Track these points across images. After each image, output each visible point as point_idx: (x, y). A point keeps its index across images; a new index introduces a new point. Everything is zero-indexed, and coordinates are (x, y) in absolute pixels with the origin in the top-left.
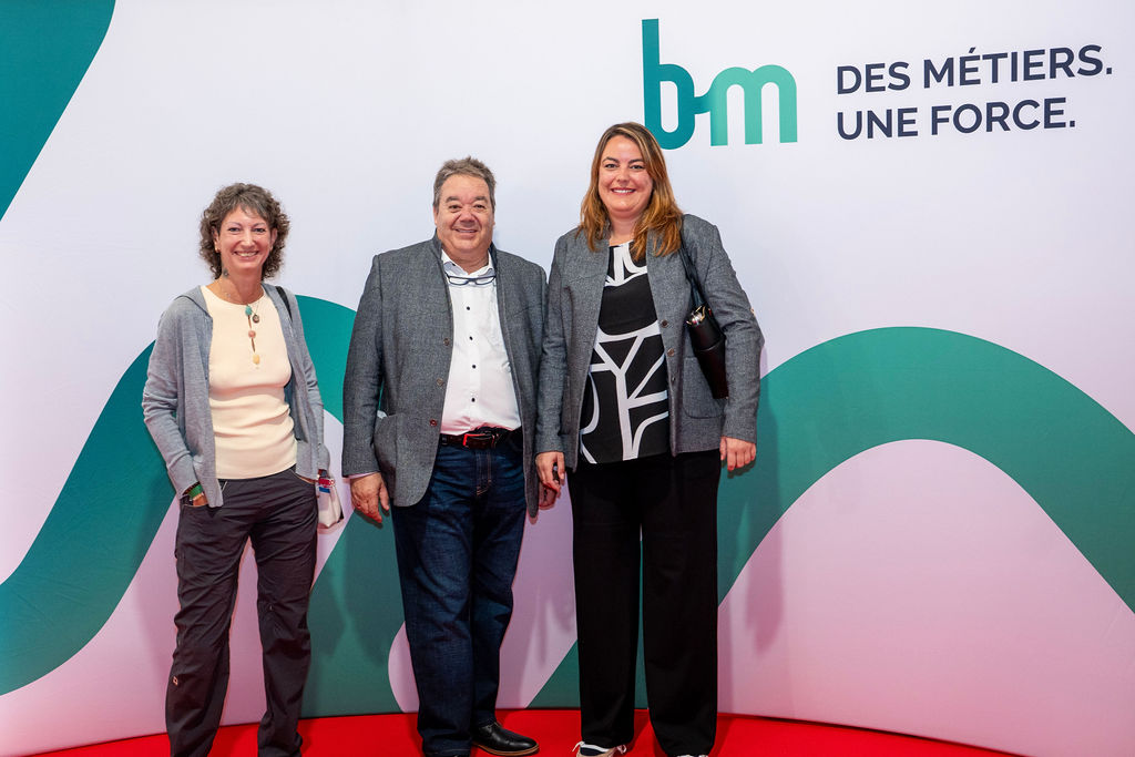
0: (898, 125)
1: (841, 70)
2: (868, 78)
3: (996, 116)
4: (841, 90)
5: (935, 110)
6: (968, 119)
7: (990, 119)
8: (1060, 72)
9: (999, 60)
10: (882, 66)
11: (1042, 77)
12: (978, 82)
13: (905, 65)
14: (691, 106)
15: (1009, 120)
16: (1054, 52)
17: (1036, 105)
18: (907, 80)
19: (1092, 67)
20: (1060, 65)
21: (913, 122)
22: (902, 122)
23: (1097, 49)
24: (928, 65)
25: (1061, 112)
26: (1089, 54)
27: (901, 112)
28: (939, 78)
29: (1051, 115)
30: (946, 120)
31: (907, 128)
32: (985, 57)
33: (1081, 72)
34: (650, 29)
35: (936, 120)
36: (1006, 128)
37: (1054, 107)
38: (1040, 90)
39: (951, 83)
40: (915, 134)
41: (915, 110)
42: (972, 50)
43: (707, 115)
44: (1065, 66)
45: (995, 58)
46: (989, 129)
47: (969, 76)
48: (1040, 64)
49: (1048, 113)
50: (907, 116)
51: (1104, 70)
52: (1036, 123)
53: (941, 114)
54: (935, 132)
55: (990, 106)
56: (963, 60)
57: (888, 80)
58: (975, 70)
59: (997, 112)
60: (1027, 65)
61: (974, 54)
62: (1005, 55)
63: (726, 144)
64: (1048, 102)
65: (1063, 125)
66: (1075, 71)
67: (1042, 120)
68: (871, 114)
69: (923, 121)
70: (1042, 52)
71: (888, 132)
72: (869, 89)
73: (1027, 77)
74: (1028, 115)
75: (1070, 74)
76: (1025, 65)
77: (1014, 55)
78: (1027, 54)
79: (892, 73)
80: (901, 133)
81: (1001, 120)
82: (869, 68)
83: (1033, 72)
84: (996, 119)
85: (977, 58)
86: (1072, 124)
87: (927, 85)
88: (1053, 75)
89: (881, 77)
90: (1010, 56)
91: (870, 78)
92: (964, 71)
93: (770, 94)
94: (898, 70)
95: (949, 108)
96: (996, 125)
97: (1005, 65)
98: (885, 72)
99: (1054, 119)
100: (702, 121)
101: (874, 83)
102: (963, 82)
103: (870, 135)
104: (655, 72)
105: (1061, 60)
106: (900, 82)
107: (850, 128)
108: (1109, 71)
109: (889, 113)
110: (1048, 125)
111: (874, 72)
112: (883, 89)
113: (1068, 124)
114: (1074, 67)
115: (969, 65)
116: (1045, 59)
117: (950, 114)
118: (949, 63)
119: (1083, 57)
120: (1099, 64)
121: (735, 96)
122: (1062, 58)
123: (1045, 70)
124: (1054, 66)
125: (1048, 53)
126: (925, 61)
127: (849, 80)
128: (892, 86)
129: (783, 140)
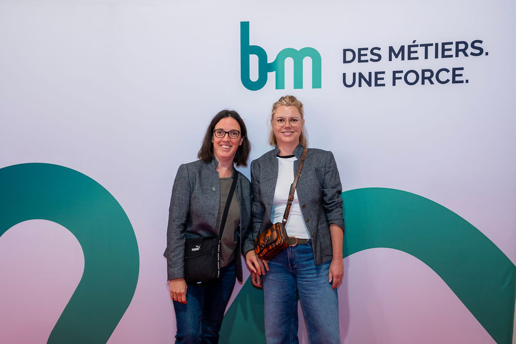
0: (374, 80)
1: (345, 51)
3: (426, 77)
4: (345, 62)
5: (394, 73)
6: (412, 78)
7: (424, 78)
8: (461, 53)
9: (429, 47)
10: (367, 49)
11: (451, 56)
12: (417, 58)
13: (379, 49)
14: (265, 67)
15: (434, 79)
16: (458, 43)
17: (448, 71)
18: (380, 56)
19: (478, 51)
20: (461, 50)
21: (383, 79)
22: (377, 79)
23: (481, 42)
24: (391, 49)
25: (461, 75)
26: (476, 45)
27: (376, 73)
28: (397, 56)
29: (456, 76)
30: (400, 78)
31: (379, 82)
32: (421, 45)
33: (472, 54)
34: (245, 27)
35: (395, 79)
36: (432, 83)
37: (457, 72)
38: (450, 63)
39: (403, 59)
40: (384, 85)
41: (384, 73)
42: (414, 42)
43: (274, 73)
44: (464, 51)
45: (426, 46)
46: (423, 83)
47: (413, 55)
48: (450, 50)
49: (454, 75)
50: (379, 76)
51: (484, 53)
52: (448, 81)
53: (397, 75)
54: (394, 84)
55: (424, 71)
56: (410, 47)
57: (370, 56)
58: (416, 52)
59: (427, 74)
60: (444, 50)
61: (415, 44)
62: (432, 45)
63: (284, 89)
64: (454, 70)
65: (462, 82)
66: (469, 53)
67: (451, 79)
68: (361, 75)
69: (388, 78)
70: (451, 43)
71: (369, 84)
72: (360, 61)
73: (443, 56)
74: (443, 76)
75: (466, 55)
76: (442, 50)
77: (437, 45)
78: (443, 44)
79: (372, 53)
80: (376, 85)
81: (429, 79)
82: (360, 50)
83: (446, 53)
84: (427, 78)
85: (417, 46)
86: (467, 81)
87: (390, 59)
88: (457, 55)
89: (366, 55)
90: (434, 45)
91: (360, 55)
92: (410, 52)
93: (307, 62)
94: (375, 51)
95: (401, 72)
96: (427, 81)
97: (431, 50)
98: (368, 52)
99: (457, 79)
100: (271, 76)
101: (363, 58)
102: (410, 58)
103: (360, 85)
104: (247, 49)
105: (461, 48)
106: (376, 58)
107: (349, 81)
108: (487, 54)
109: (370, 74)
110: (454, 82)
111: (363, 52)
112: (367, 61)
113: (465, 82)
114: (470, 50)
115: (413, 49)
116: (453, 47)
117: (402, 75)
118: (402, 48)
119: (473, 46)
120: (481, 50)
121: (289, 63)
122: (462, 46)
123: (453, 52)
124: (458, 50)
125: (454, 44)
126: (390, 47)
127: (349, 56)
128: (372, 60)
129: (314, 87)
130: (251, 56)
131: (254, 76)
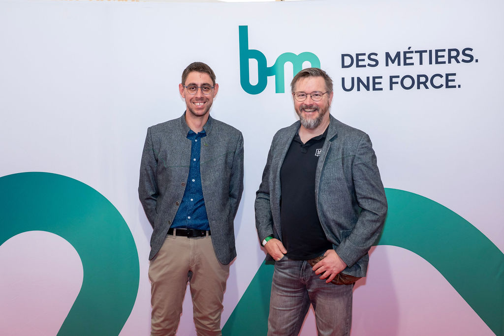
0: (373, 84)
1: (343, 56)
2: (357, 60)
3: (422, 82)
4: (343, 66)
5: (391, 78)
6: (408, 82)
7: (419, 83)
8: (453, 60)
9: (423, 53)
10: (364, 54)
11: (444, 63)
12: (412, 64)
13: (376, 54)
14: (265, 72)
15: (428, 84)
16: (450, 51)
17: (441, 76)
18: (377, 62)
19: (469, 59)
20: (453, 57)
21: (380, 83)
23: (471, 50)
24: (388, 55)
25: (454, 80)
26: (467, 52)
27: (374, 78)
28: (393, 62)
29: (449, 81)
30: (397, 83)
31: (377, 86)
32: (416, 52)
33: (463, 61)
34: (243, 31)
35: (392, 83)
36: (427, 88)
37: (450, 78)
38: (443, 69)
39: (399, 64)
40: (381, 89)
41: (381, 77)
42: (409, 48)
43: (274, 77)
44: (456, 58)
45: (421, 53)
46: (419, 88)
47: (408, 61)
48: (443, 56)
49: (447, 81)
50: (377, 80)
51: (474, 60)
52: (442, 86)
53: (394, 80)
54: (391, 89)
55: (419, 76)
56: (405, 53)
57: (367, 62)
58: (411, 58)
59: (423, 79)
60: (437, 57)
61: (410, 50)
62: (426, 51)
63: (284, 92)
64: (447, 75)
65: (455, 87)
66: (460, 61)
67: (444, 84)
68: (359, 80)
69: (385, 83)
70: (444, 50)
71: (367, 88)
72: (358, 66)
73: (437, 62)
74: (438, 81)
75: (458, 62)
76: (436, 57)
77: (431, 51)
78: (437, 51)
79: (369, 58)
80: (374, 89)
81: (424, 83)
82: (358, 55)
83: (440, 60)
84: (422, 83)
85: (412, 52)
86: (459, 86)
87: (387, 65)
88: (450, 62)
89: (364, 60)
90: (428, 52)
92: (405, 58)
94: (373, 57)
95: (398, 77)
96: (422, 86)
97: (426, 56)
98: (366, 57)
99: (450, 84)
100: (271, 80)
101: (361, 63)
102: (405, 64)
103: (359, 90)
104: (246, 53)
105: (453, 55)
106: (374, 63)
107: (348, 85)
108: (477, 61)
109: (368, 78)
110: (447, 86)
111: (360, 57)
112: (365, 66)
113: (457, 86)
114: (461, 57)
115: (408, 55)
116: (446, 54)
117: (399, 80)
118: (398, 54)
119: (464, 54)
120: (472, 57)
121: (288, 67)
123: (446, 59)
124: (450, 57)
125: (447, 51)
126: (386, 53)
127: (348, 61)
128: (369, 65)
130: (250, 60)
131: (254, 80)
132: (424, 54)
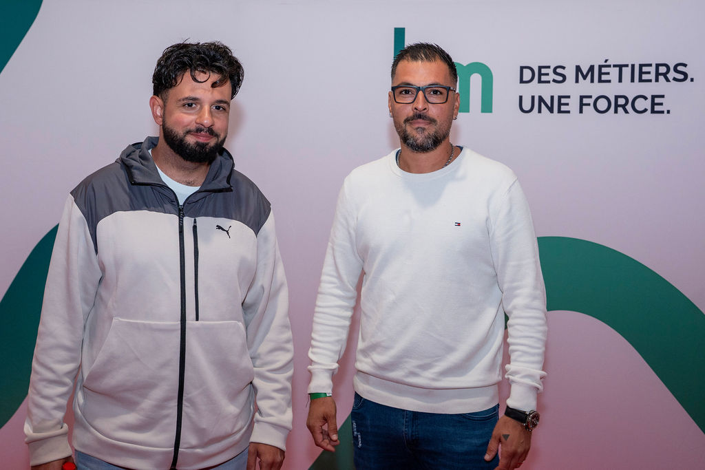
0: (557, 105)
1: (522, 68)
3: (620, 104)
4: (522, 81)
5: (582, 98)
6: (602, 104)
7: (617, 106)
8: (661, 78)
10: (549, 67)
11: (650, 81)
12: (609, 81)
13: (564, 68)
15: (629, 107)
16: (658, 66)
17: (645, 98)
18: (564, 77)
19: (681, 77)
20: (662, 74)
21: (567, 104)
22: (560, 104)
23: (685, 65)
24: (578, 69)
25: (661, 104)
26: (680, 68)
27: (560, 98)
28: (585, 77)
29: (655, 105)
30: (589, 105)
31: (563, 108)
32: (615, 66)
33: (675, 79)
35: (582, 104)
36: (626, 112)
37: (657, 100)
38: (649, 89)
39: (592, 81)
40: (568, 112)
41: (569, 97)
42: (606, 61)
44: (665, 75)
45: (621, 67)
46: (616, 112)
47: (604, 77)
48: (649, 73)
50: (563, 101)
51: (689, 79)
52: (645, 110)
53: (585, 101)
54: (581, 111)
55: (617, 97)
57: (552, 76)
58: (608, 73)
59: (621, 101)
60: (641, 73)
61: (608, 63)
62: (627, 66)
64: (653, 97)
65: (662, 112)
66: (671, 79)
67: (649, 108)
68: (541, 99)
69: (574, 104)
70: (650, 65)
71: (551, 110)
72: (540, 81)
73: (641, 80)
74: (640, 105)
75: (668, 80)
77: (633, 66)
78: (641, 66)
79: (555, 72)
80: (560, 111)
81: (624, 107)
82: (540, 68)
83: (645, 77)
84: (620, 106)
85: (609, 66)
86: (668, 112)
87: (577, 81)
88: (657, 80)
89: (547, 74)
90: (630, 66)
91: (540, 74)
92: (600, 74)
93: (475, 80)
94: (559, 70)
95: (590, 97)
96: (620, 109)
97: (627, 72)
98: (550, 71)
99: (657, 108)
101: (543, 78)
102: (600, 81)
103: (540, 111)
105: (662, 71)
106: (560, 78)
107: (527, 106)
108: (692, 80)
109: (552, 98)
110: (653, 111)
111: (544, 71)
112: (549, 82)
113: (666, 112)
114: (672, 75)
115: (604, 70)
116: (652, 69)
117: (591, 101)
118: (592, 68)
119: (676, 70)
120: (686, 75)
123: (652, 76)
124: (658, 74)
126: (576, 66)
127: (527, 75)
128: (554, 81)
129: (483, 111)
132: (623, 68)
